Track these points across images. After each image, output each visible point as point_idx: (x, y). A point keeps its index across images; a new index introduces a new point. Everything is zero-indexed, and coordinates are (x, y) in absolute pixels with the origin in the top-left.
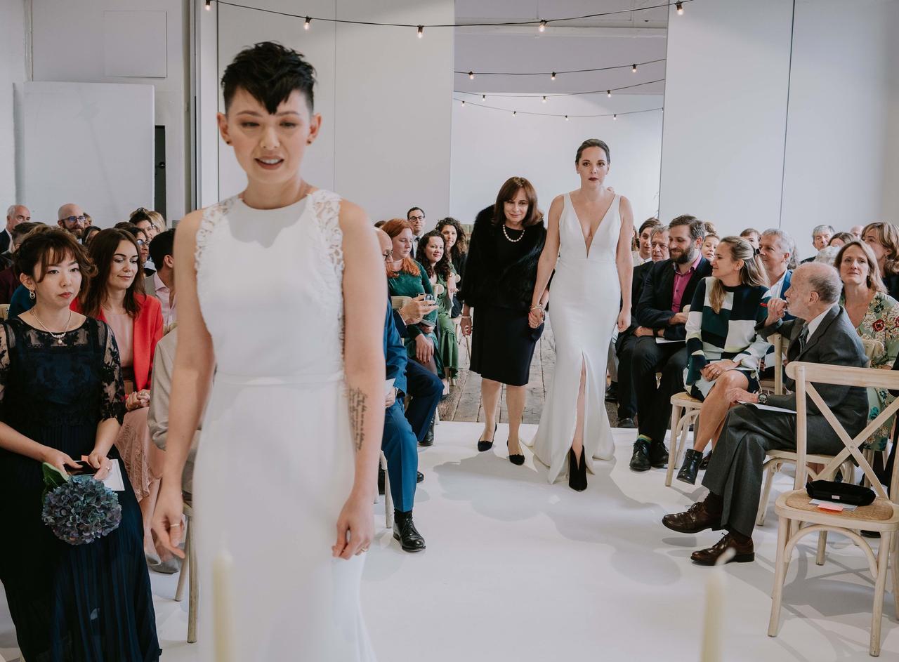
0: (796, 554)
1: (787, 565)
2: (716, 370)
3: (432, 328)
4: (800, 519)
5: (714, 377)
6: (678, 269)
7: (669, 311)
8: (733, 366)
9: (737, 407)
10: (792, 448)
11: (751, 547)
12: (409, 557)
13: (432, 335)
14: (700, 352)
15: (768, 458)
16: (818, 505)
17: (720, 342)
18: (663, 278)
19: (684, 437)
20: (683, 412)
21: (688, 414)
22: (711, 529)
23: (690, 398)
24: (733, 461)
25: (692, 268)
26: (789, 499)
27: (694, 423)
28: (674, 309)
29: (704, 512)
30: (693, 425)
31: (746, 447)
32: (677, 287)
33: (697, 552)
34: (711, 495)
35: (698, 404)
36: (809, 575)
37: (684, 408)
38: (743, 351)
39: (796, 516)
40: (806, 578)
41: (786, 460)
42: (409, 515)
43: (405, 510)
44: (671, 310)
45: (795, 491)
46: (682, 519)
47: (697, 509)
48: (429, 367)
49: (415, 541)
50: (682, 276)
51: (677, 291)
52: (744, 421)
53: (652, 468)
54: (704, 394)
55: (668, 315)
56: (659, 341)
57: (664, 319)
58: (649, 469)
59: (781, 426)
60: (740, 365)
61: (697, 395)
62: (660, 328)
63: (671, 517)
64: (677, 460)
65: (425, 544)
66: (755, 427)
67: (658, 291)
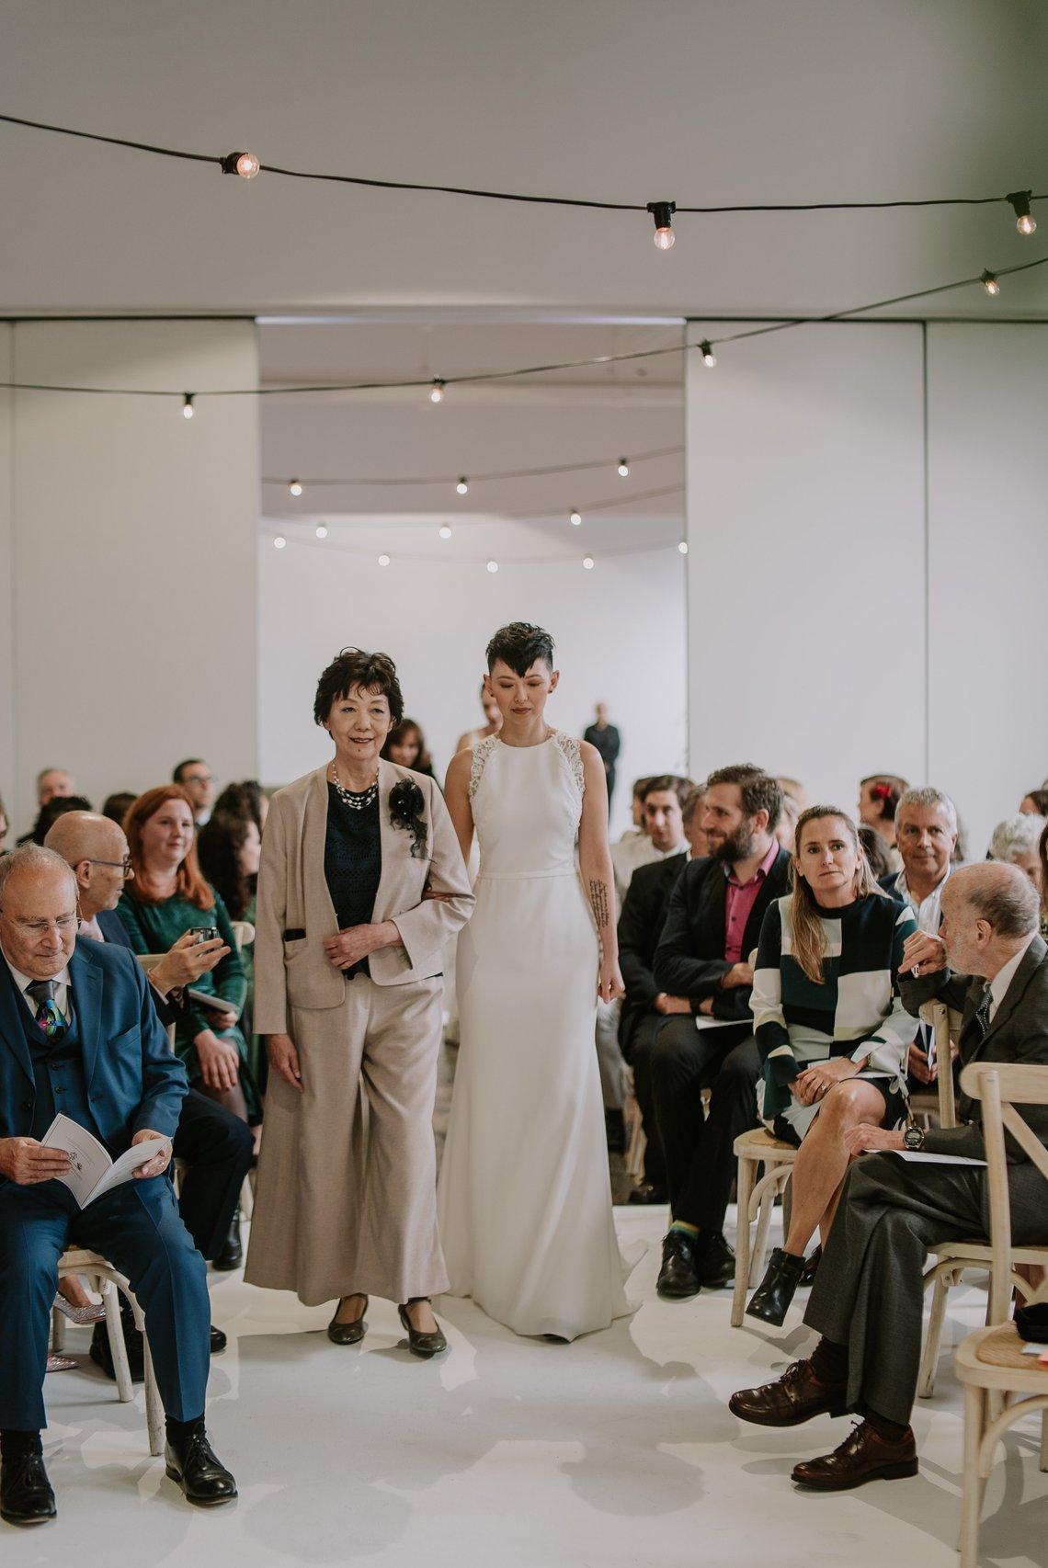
0: (1000, 1453)
1: (983, 1483)
2: (819, 1081)
3: (233, 1016)
4: (1005, 1387)
5: (818, 1097)
6: (733, 874)
7: (718, 962)
8: (853, 1071)
9: (864, 1158)
10: (981, 1235)
11: (910, 1446)
12: (202, 1520)
13: (232, 1031)
14: (785, 1050)
15: (932, 1259)
16: (1037, 1355)
17: (824, 1021)
18: (705, 892)
19: (764, 1220)
20: (759, 1170)
21: (771, 1174)
22: (828, 1414)
23: (773, 1142)
24: (862, 1270)
25: (761, 872)
26: (984, 1346)
27: (783, 1191)
28: (730, 956)
29: (812, 1379)
30: (780, 1195)
31: (886, 1239)
32: (732, 912)
33: (803, 1464)
34: (824, 1344)
35: (789, 1153)
36: (1029, 1495)
37: (762, 1163)
38: (869, 1035)
39: (997, 1380)
40: (1023, 1502)
41: (970, 1263)
42: (198, 1425)
43: (188, 1416)
44: (724, 959)
45: (993, 1329)
46: (768, 1398)
47: (797, 1376)
48: (230, 1104)
49: (214, 1482)
50: (741, 888)
51: (734, 919)
52: (880, 1186)
53: (703, 1289)
54: (800, 1132)
55: (720, 968)
56: (702, 1023)
57: (711, 978)
58: (696, 1291)
59: (952, 1192)
60: (865, 1068)
61: (785, 1134)
62: (703, 999)
63: (747, 1394)
64: (752, 1271)
65: (238, 1488)
66: (903, 1196)
67: (695, 920)
